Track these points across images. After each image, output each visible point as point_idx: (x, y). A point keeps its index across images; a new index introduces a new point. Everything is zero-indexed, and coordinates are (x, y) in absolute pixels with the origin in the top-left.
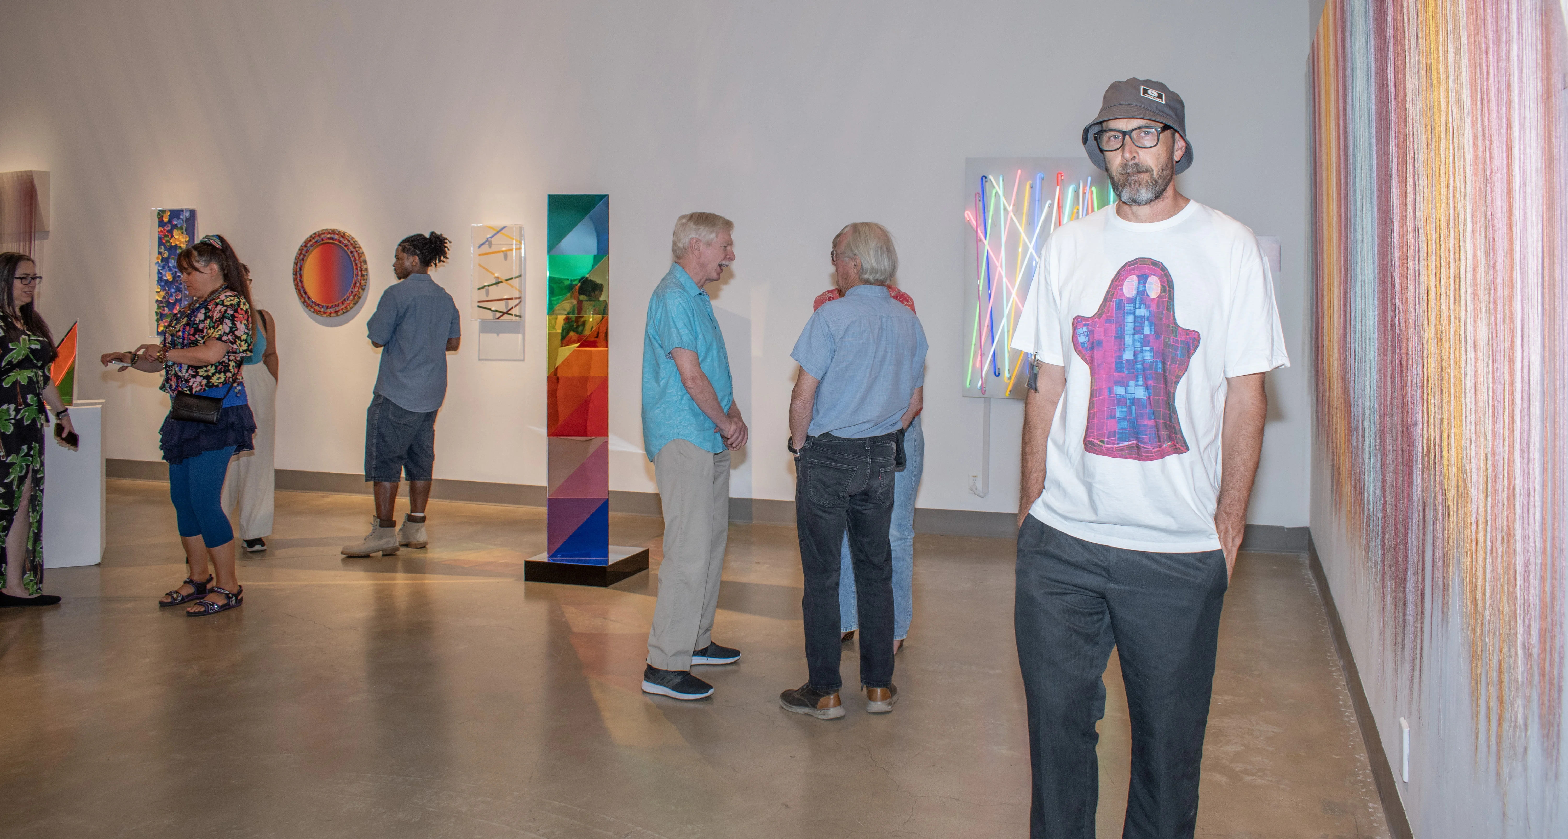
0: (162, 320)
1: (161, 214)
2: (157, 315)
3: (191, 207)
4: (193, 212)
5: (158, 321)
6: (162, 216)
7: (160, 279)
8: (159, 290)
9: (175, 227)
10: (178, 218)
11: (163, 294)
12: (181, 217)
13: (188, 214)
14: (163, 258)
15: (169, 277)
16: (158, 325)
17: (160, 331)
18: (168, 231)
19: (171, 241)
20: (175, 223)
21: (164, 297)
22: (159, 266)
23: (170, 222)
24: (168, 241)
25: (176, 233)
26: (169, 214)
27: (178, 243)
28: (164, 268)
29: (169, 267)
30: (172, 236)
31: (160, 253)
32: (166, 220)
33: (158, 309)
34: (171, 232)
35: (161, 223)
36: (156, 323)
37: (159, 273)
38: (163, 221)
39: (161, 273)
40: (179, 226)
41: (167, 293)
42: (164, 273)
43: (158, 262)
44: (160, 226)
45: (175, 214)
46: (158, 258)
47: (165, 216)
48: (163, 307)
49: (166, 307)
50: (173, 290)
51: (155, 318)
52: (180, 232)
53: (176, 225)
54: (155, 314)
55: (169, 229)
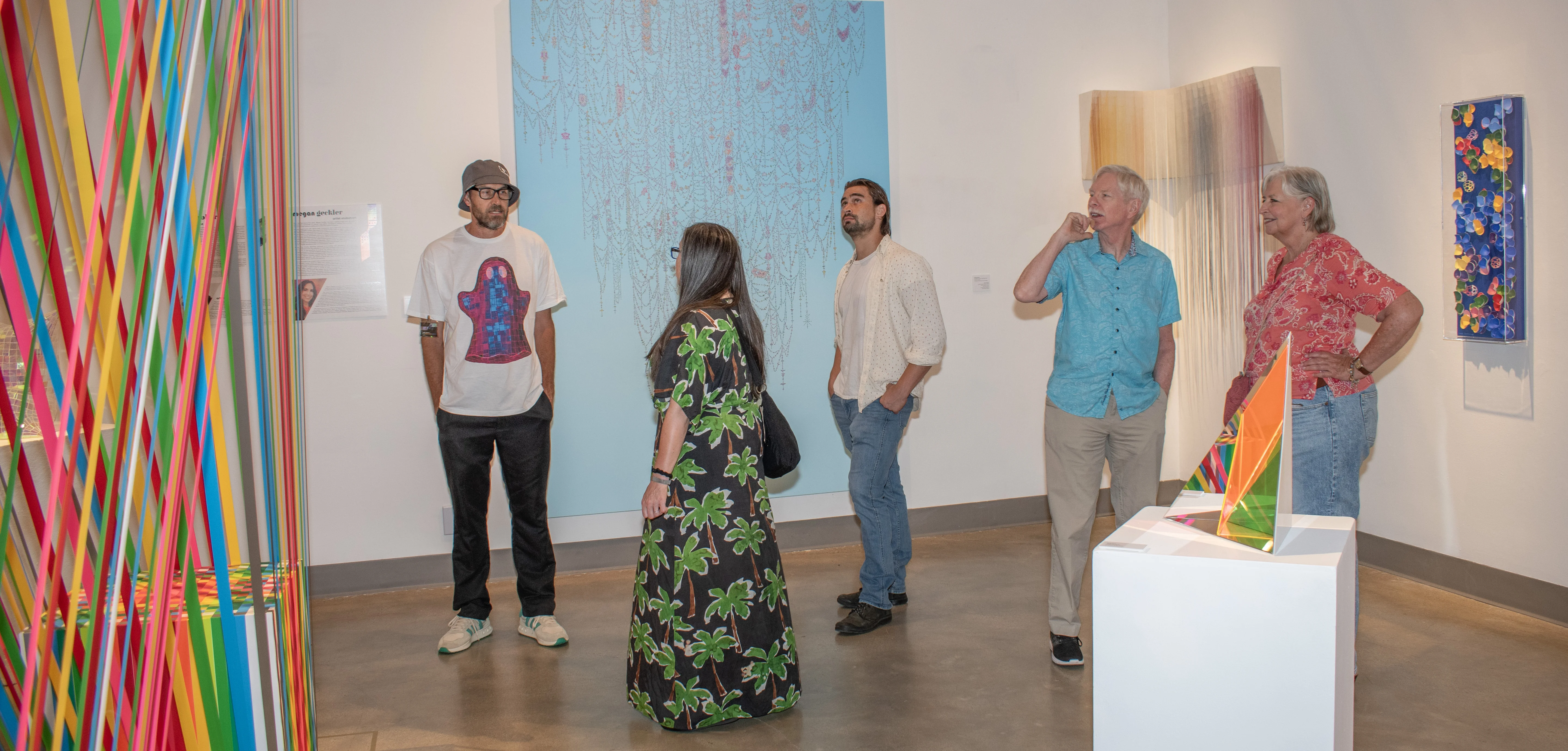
0: (1467, 308)
1: (1458, 111)
2: (1457, 299)
3: (1515, 93)
4: (1518, 102)
5: (1458, 308)
6: (1462, 117)
7: (1461, 233)
8: (1460, 253)
9: (1485, 133)
10: (1491, 116)
11: (1467, 259)
12: (1497, 113)
13: (1508, 107)
14: (1464, 193)
15: (1478, 228)
16: (1459, 317)
17: (1463, 327)
18: (1473, 143)
19: (1480, 161)
20: (1485, 126)
21: (1470, 266)
22: (1458, 209)
23: (1476, 124)
24: (1474, 161)
25: (1488, 146)
26: (1473, 110)
27: (1492, 163)
28: (1467, 212)
29: (1477, 209)
30: (1482, 152)
31: (1459, 185)
32: (1468, 121)
33: (1458, 287)
34: (1478, 144)
35: (1460, 130)
36: (1455, 313)
37: (1459, 221)
38: (1463, 124)
39: (1463, 222)
40: (1493, 131)
41: (1475, 259)
42: (1468, 221)
43: (1456, 202)
44: (1456, 135)
45: (1485, 108)
46: (1456, 194)
47: (1466, 114)
48: (1468, 283)
49: (1474, 283)
50: (1486, 253)
51: (1453, 303)
52: (1495, 142)
53: (1487, 129)
54: (1453, 297)
55: (1475, 137)
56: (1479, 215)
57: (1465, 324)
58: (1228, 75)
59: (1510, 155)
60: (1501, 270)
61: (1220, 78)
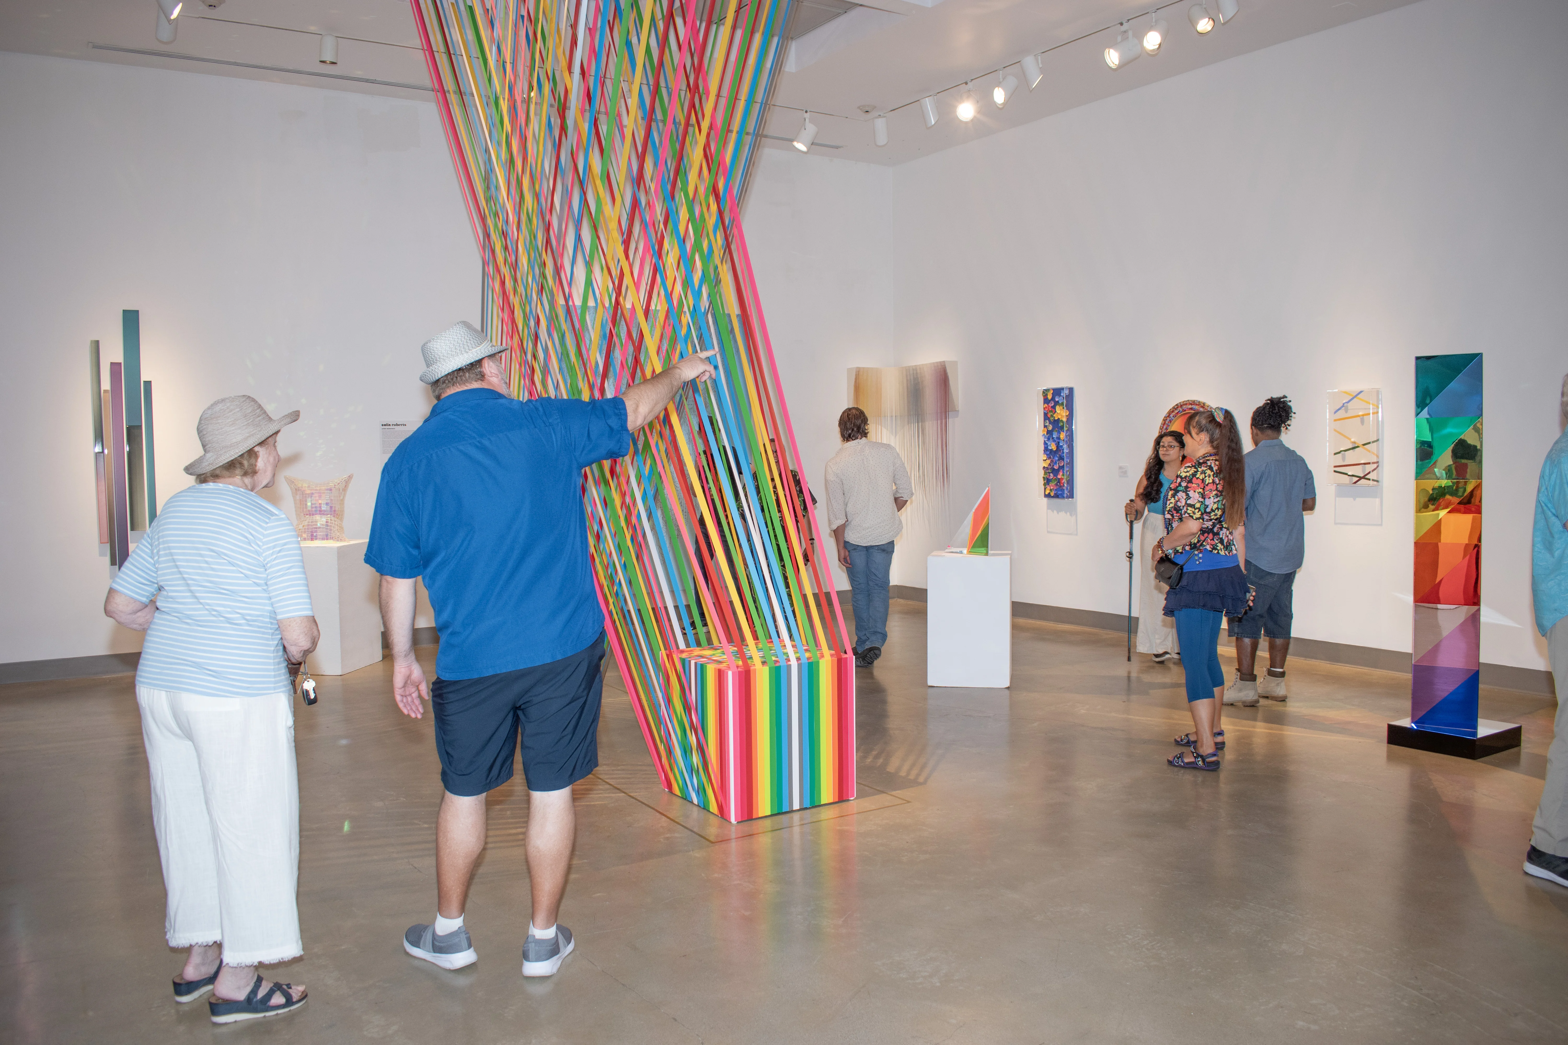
0: (1048, 484)
1: (1045, 392)
2: (1044, 480)
3: (1070, 386)
4: (1071, 390)
5: (1045, 485)
6: (1047, 395)
7: (1046, 449)
8: (1045, 459)
9: (1057, 403)
10: (1060, 395)
11: (1048, 461)
12: (1062, 394)
13: (1067, 392)
14: (1048, 430)
15: (1053, 447)
16: (1045, 489)
17: (1046, 493)
18: (1052, 407)
19: (1054, 416)
20: (1057, 400)
21: (1050, 465)
22: (1045, 438)
23: (1053, 399)
24: (1052, 416)
25: (1058, 408)
26: (1052, 392)
27: (1060, 417)
28: (1049, 439)
29: (1053, 438)
30: (1055, 412)
31: (1045, 426)
32: (1050, 397)
33: (1044, 474)
34: (1054, 407)
35: (1046, 401)
36: (1043, 487)
37: (1045, 443)
38: (1047, 398)
39: (1046, 444)
40: (1060, 402)
41: (1052, 461)
42: (1049, 444)
43: (1044, 435)
44: (1044, 403)
45: (1057, 392)
46: (1043, 431)
47: (1049, 394)
48: (1049, 473)
49: (1052, 473)
50: (1057, 459)
51: (1042, 482)
52: (1061, 408)
53: (1058, 401)
54: (1042, 479)
55: (1053, 404)
56: (1054, 441)
57: (1047, 492)
58: (930, 364)
59: (1067, 414)
60: (1063, 467)
61: (926, 364)
